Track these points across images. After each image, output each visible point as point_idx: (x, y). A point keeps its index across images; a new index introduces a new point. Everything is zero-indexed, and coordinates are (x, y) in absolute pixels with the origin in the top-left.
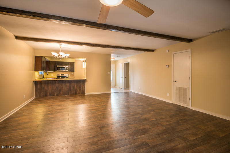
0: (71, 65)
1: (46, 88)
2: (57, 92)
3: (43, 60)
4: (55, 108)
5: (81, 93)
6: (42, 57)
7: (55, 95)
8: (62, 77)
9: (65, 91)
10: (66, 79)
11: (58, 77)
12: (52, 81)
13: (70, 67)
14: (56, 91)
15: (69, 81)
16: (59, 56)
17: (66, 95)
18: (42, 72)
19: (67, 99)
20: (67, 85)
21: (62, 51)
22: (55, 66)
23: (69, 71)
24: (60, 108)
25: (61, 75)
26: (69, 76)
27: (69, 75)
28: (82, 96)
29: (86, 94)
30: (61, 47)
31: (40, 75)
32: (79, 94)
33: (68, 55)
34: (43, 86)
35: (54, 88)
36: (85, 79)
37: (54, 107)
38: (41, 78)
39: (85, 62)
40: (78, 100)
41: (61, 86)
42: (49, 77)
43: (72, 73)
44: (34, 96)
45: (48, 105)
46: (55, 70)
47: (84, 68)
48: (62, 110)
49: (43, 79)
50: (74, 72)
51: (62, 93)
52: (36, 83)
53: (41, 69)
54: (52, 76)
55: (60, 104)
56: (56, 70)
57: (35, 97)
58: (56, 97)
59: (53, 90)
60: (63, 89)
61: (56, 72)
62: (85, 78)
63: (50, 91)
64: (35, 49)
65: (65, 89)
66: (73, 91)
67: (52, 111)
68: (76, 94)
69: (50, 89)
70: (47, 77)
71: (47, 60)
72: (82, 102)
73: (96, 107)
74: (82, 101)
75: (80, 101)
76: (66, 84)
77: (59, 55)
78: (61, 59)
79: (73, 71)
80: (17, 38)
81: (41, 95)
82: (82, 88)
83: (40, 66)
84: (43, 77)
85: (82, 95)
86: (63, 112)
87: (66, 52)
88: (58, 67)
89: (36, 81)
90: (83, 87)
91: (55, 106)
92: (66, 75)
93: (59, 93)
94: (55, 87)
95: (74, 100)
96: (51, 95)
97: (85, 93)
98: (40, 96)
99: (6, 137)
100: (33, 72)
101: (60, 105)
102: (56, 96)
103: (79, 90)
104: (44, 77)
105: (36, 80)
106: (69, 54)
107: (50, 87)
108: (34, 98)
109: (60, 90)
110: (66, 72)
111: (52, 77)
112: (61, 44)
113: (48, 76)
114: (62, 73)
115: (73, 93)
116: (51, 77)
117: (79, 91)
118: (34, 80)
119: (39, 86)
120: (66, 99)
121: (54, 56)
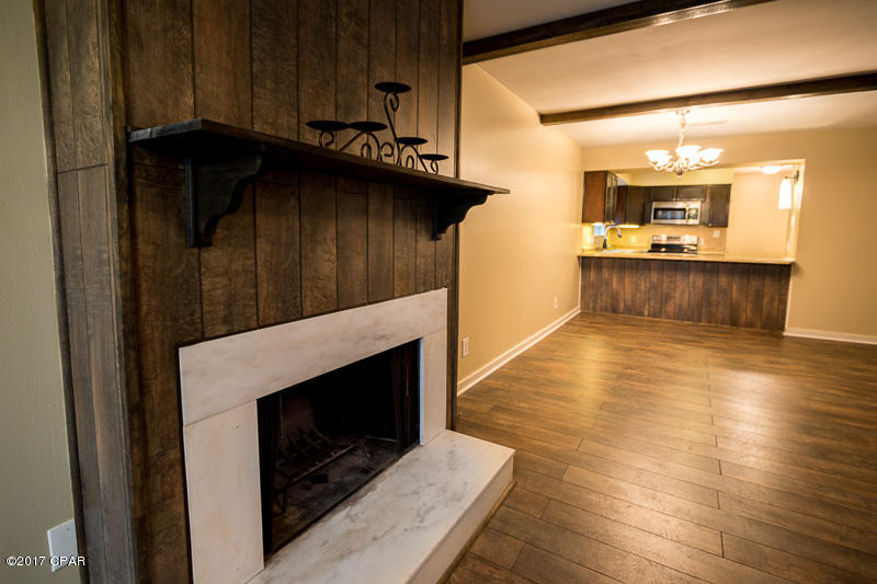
0: (712, 198)
1: (615, 284)
2: (652, 303)
3: (609, 185)
4: (649, 360)
5: (759, 325)
6: (606, 173)
7: (646, 313)
8: (671, 248)
9: (685, 305)
10: (684, 257)
11: (656, 247)
12: (637, 259)
13: (707, 205)
14: (649, 299)
16: (676, 164)
17: (688, 320)
18: (601, 228)
19: (698, 339)
21: (689, 140)
22: (644, 206)
23: (702, 223)
24: (668, 364)
25: (669, 238)
26: (702, 243)
27: (702, 240)
28: (766, 338)
29: (785, 334)
30: (683, 125)
31: (596, 238)
32: (749, 325)
33: (713, 154)
34: (605, 274)
35: (642, 287)
36: (788, 260)
37: (647, 357)
38: (597, 249)
39: (797, 177)
40: (749, 352)
41: (671, 282)
42: (621, 247)
43: (716, 233)
44: (576, 305)
45: (625, 343)
46: (643, 220)
47: (789, 207)
48: (680, 377)
49: (605, 251)
50: (726, 226)
51: (670, 308)
52: (586, 262)
53: (602, 216)
54: (634, 241)
55: (665, 349)
56: (649, 222)
57: (581, 308)
58: (649, 321)
59: (638, 295)
60: (678, 294)
61: (647, 227)
62: (786, 255)
63: (628, 297)
64: (585, 149)
65: (686, 296)
66: (721, 309)
67: (640, 367)
68: (734, 322)
69: (627, 288)
70: (614, 247)
71: (620, 184)
72: (767, 365)
73: (860, 407)
74: (772, 362)
75: (757, 359)
77: (675, 158)
78: (680, 173)
79: (724, 224)
80: (545, 118)
81: (598, 307)
82: (766, 300)
83: (600, 205)
84: (605, 246)
85: (764, 334)
86: (683, 385)
87: (704, 140)
88: (656, 210)
89: (584, 258)
90: (772, 299)
91: (649, 354)
92: (687, 239)
93: (661, 309)
94: (648, 286)
95: (723, 346)
96: (629, 310)
97: (783, 329)
98: (594, 309)
99: (526, 405)
100: (579, 226)
101: (669, 356)
102: (649, 316)
103: (749, 306)
104: (608, 245)
105: (587, 254)
106: (722, 150)
107: (627, 279)
108: (577, 310)
109: (666, 299)
110: (689, 229)
111: (634, 247)
112: (685, 109)
113: (620, 242)
114: (673, 232)
115: (720, 316)
116: (630, 248)
117: (749, 312)
118: (580, 253)
119: (592, 275)
120: (689, 338)
121: (655, 163)
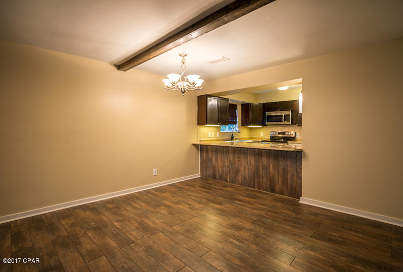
1: (214, 161)
2: (231, 174)
5: (286, 193)
7: (229, 180)
14: (229, 171)
15: (254, 152)
17: (249, 186)
20: (250, 162)
23: (293, 124)
25: (280, 133)
29: (300, 202)
31: (223, 133)
32: (281, 192)
34: (210, 155)
35: (226, 164)
41: (239, 161)
46: (264, 123)
51: (240, 178)
53: (205, 120)
54: (262, 135)
57: (201, 175)
60: (242, 169)
63: (220, 169)
69: (219, 164)
76: (249, 158)
81: (208, 175)
84: (232, 138)
88: (268, 117)
89: (200, 145)
93: (235, 178)
94: (229, 163)
96: (221, 178)
103: (280, 180)
105: (203, 142)
109: (237, 172)
110: (291, 127)
114: (282, 130)
115: (265, 185)
117: (280, 183)
119: (204, 155)
